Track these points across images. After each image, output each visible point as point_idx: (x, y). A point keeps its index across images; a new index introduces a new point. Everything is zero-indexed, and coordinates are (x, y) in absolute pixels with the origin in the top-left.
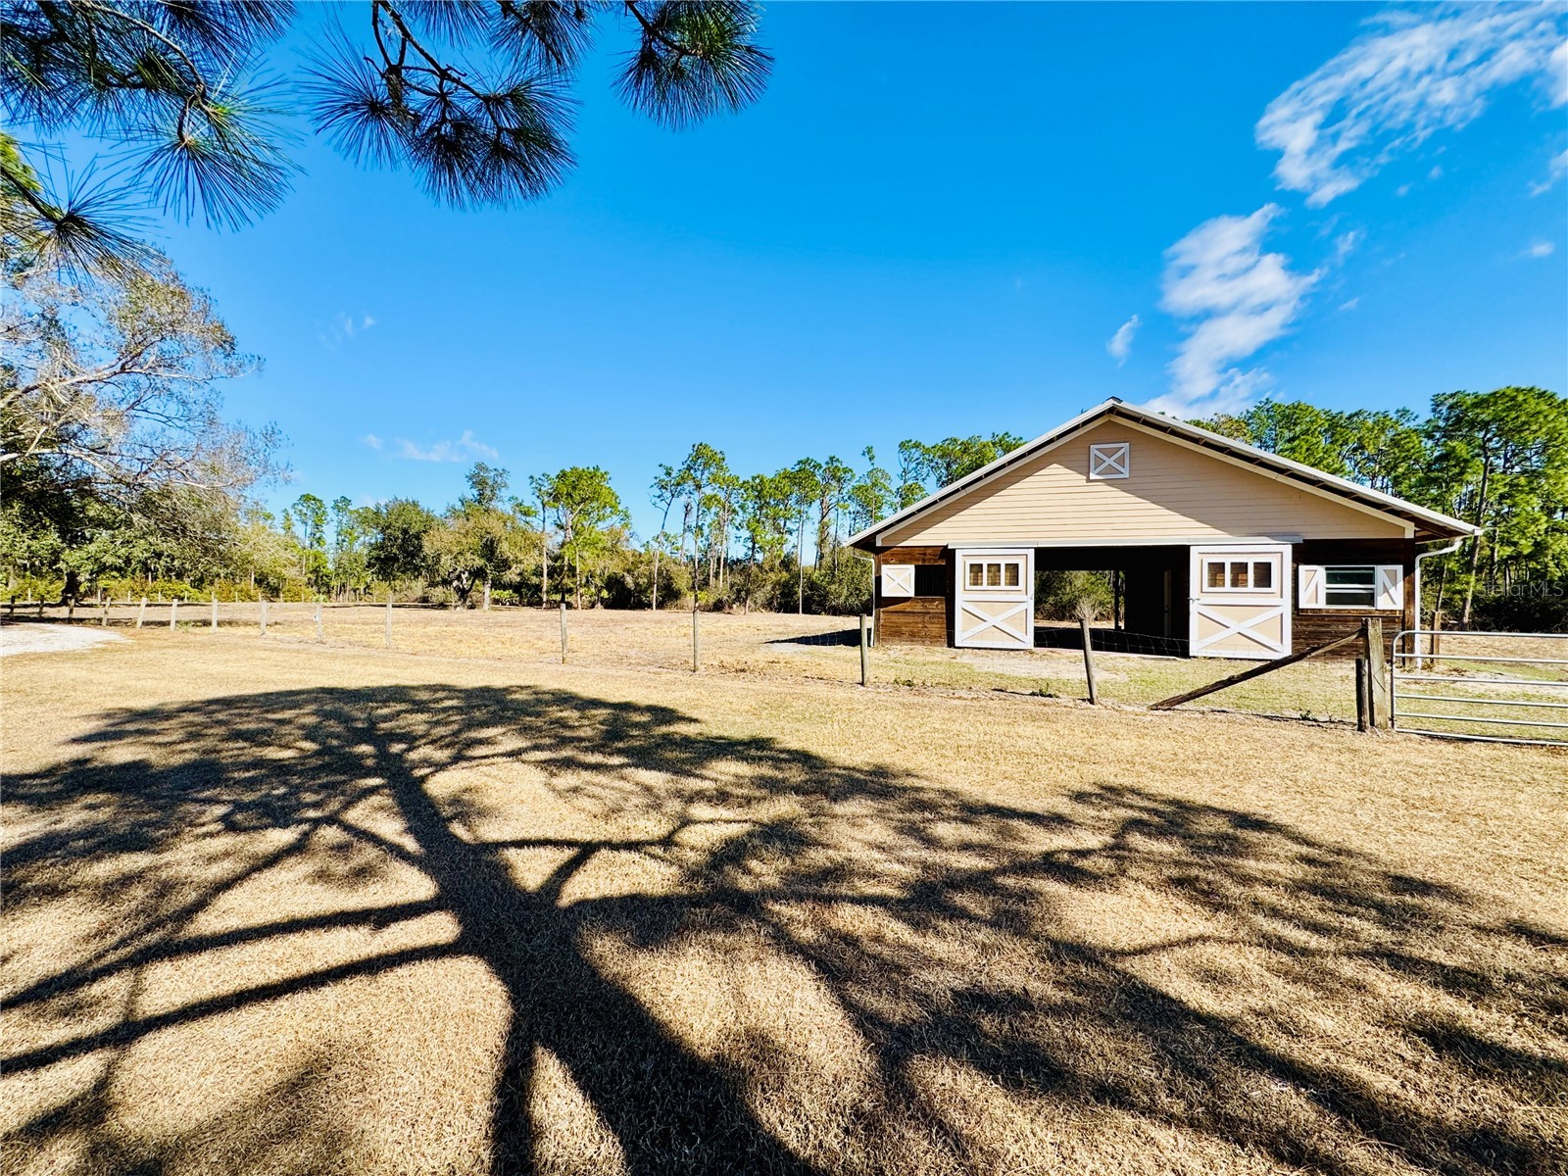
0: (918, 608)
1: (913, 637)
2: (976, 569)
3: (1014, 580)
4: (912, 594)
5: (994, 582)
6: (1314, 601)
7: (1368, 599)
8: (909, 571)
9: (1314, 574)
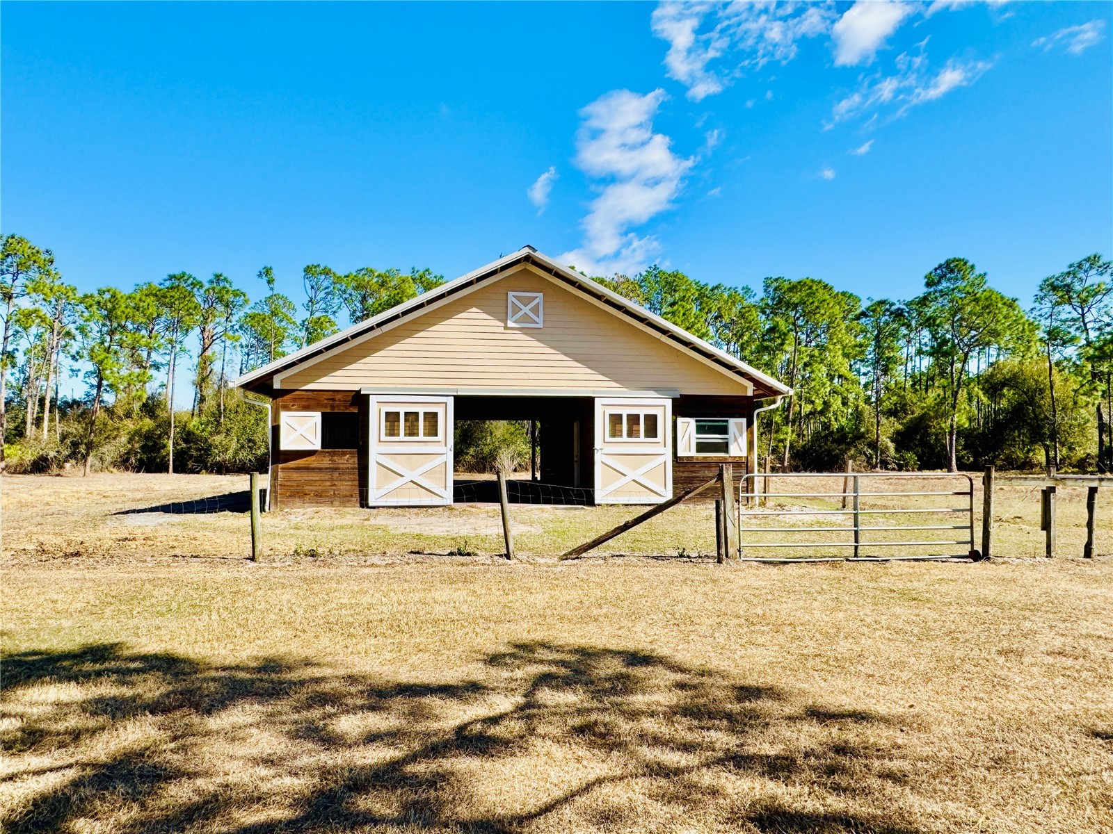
0: (326, 463)
1: (320, 497)
2: (392, 418)
3: (432, 430)
4: (317, 446)
5: (412, 432)
6: (687, 449)
7: (724, 447)
8: (314, 419)
9: (688, 426)
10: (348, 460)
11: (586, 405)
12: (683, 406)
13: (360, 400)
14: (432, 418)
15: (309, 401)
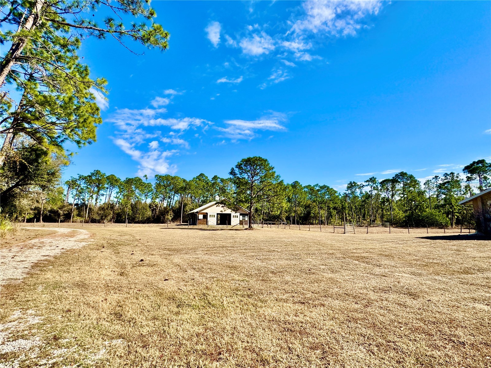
0: (203, 220)
1: (202, 224)
2: (210, 215)
3: (214, 217)
4: (202, 218)
5: (212, 217)
6: (241, 219)
7: (245, 219)
8: (202, 216)
9: (241, 216)
10: (205, 220)
11: (230, 214)
12: (241, 215)
13: (207, 213)
14: (214, 215)
15: (202, 214)
